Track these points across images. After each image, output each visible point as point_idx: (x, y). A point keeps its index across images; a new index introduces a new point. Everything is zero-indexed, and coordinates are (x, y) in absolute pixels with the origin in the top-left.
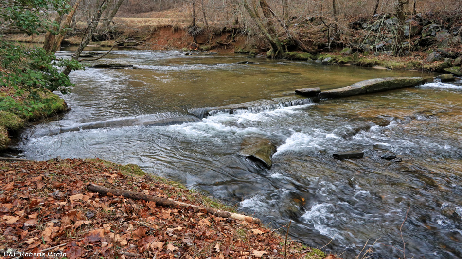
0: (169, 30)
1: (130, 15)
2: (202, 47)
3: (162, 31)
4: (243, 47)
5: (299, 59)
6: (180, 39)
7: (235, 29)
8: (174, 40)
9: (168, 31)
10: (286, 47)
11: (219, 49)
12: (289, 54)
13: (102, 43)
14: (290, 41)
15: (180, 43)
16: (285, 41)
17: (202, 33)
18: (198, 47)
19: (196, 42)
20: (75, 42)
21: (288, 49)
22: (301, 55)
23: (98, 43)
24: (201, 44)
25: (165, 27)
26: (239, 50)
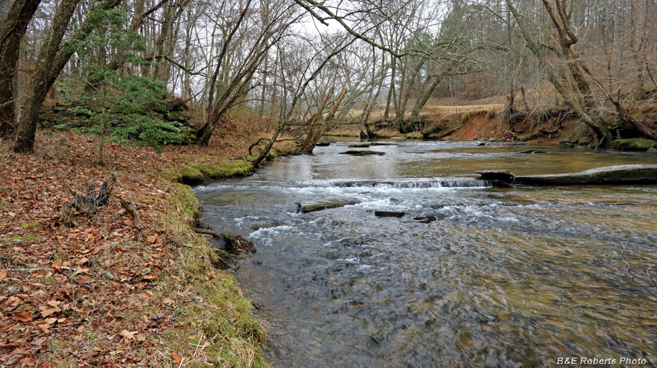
0: (484, 117)
1: (467, 101)
2: (519, 137)
3: (475, 119)
4: (571, 136)
5: (635, 149)
6: (495, 128)
7: (563, 111)
8: (487, 128)
9: (482, 119)
10: (618, 131)
11: (542, 140)
12: (618, 142)
13: (409, 135)
14: (623, 124)
15: (493, 132)
16: (615, 124)
17: (520, 119)
18: (515, 137)
19: (513, 131)
20: (383, 135)
21: (621, 135)
22: (639, 143)
23: (405, 134)
24: (520, 133)
25: (479, 113)
26: (565, 140)
